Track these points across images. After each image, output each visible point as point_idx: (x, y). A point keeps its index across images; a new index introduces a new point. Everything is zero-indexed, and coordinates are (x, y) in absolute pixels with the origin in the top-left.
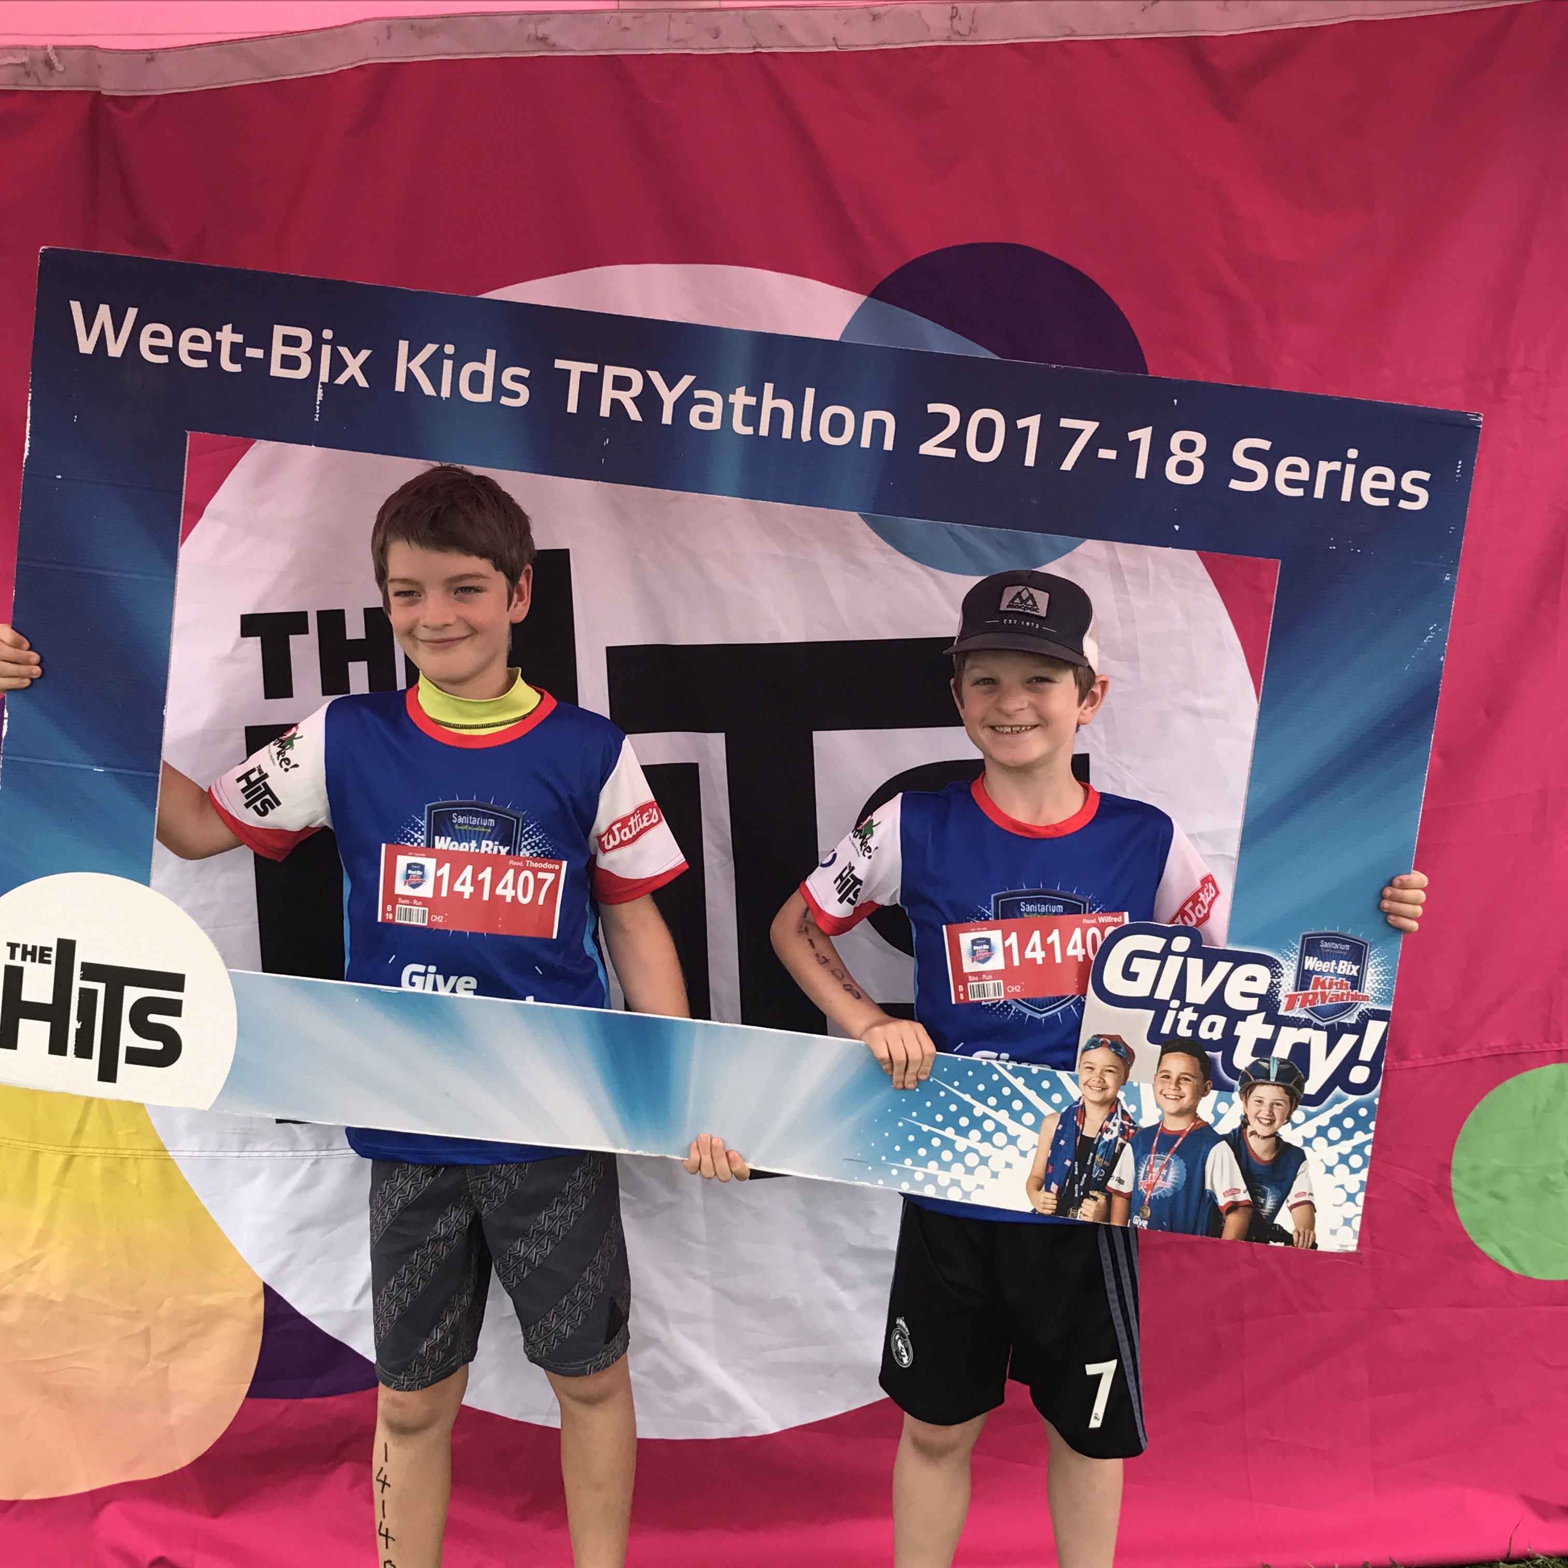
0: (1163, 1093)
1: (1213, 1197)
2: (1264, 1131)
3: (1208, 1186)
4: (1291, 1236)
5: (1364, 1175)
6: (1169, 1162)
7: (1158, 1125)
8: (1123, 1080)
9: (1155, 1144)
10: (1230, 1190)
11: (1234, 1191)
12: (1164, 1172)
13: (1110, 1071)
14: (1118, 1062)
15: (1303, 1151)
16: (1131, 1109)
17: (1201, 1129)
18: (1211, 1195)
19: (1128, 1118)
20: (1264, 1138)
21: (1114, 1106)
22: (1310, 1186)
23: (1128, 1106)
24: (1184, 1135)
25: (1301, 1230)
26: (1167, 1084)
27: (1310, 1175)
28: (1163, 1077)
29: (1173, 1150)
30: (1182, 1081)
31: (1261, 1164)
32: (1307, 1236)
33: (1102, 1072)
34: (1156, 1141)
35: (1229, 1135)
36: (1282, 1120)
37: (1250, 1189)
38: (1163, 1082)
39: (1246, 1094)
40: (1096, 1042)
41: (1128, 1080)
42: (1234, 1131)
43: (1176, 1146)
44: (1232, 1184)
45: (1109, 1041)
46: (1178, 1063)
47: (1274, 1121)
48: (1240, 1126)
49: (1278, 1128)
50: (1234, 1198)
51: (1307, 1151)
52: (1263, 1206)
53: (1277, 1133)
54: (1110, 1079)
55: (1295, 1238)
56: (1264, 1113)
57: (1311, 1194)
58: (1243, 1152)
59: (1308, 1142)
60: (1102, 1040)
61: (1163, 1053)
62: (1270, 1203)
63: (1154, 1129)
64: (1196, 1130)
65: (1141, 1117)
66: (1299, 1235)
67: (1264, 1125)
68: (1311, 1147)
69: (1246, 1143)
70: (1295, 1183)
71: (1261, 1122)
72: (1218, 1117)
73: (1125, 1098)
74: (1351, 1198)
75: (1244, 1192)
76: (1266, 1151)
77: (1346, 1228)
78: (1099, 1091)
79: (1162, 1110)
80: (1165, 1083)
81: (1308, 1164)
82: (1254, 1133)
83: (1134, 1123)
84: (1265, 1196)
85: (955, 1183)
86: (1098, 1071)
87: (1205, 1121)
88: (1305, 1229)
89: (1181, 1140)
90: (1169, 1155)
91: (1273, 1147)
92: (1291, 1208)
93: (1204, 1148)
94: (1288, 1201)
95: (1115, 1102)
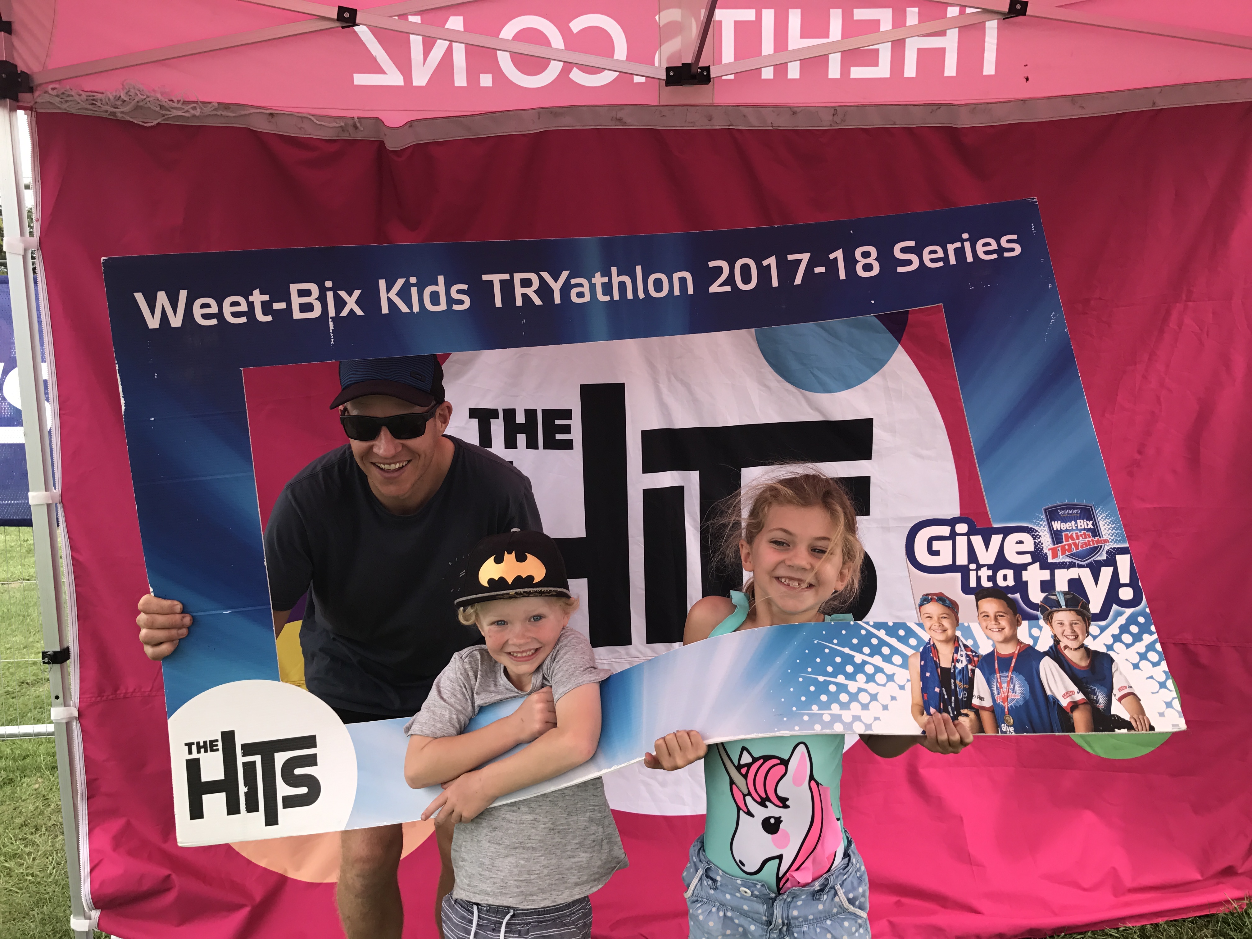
0: (988, 627)
1: (1056, 701)
2: (1074, 644)
3: (1049, 693)
4: (1129, 723)
5: (1164, 666)
6: (1012, 679)
7: (993, 652)
8: (956, 622)
9: (996, 666)
10: (1067, 693)
11: (1069, 694)
12: (1011, 686)
13: (945, 618)
14: (947, 611)
15: (1109, 655)
16: (969, 643)
17: (1026, 649)
18: (1053, 699)
19: (969, 649)
20: (1076, 649)
21: (956, 642)
22: (1127, 681)
23: (966, 640)
24: (1016, 656)
25: (1135, 716)
26: (989, 622)
27: (1122, 671)
28: (984, 616)
29: (1011, 669)
30: (999, 618)
31: (1082, 669)
32: (1142, 721)
33: (938, 619)
34: (996, 664)
35: (1048, 651)
36: (1083, 634)
37: (1082, 689)
38: (985, 620)
39: (1048, 619)
40: (926, 599)
41: (960, 622)
42: (1051, 647)
43: (1012, 665)
44: (1065, 688)
45: (936, 598)
46: (991, 606)
47: (1078, 636)
48: (1054, 643)
49: (1084, 640)
50: (1072, 698)
51: (1111, 653)
52: (1097, 701)
53: (1083, 644)
54: (946, 623)
55: (1134, 724)
56: (1068, 631)
57: (1130, 687)
58: (1066, 664)
59: (1110, 647)
60: (930, 597)
61: (977, 600)
62: (1101, 700)
63: (991, 655)
64: (1023, 651)
65: (978, 647)
66: (1136, 722)
67: (1072, 640)
68: (1113, 650)
69: (1064, 656)
70: (1114, 679)
71: (1068, 638)
72: (1036, 639)
73: (962, 635)
74: (1163, 685)
75: (1078, 693)
76: (1081, 659)
77: (1170, 710)
78: (941, 632)
79: (992, 640)
80: (987, 620)
81: (1117, 664)
82: (1066, 647)
83: (976, 653)
84: (1095, 694)
85: (857, 718)
86: (935, 618)
87: (1027, 643)
88: (1138, 715)
89: (1014, 660)
90: (1010, 673)
91: (1085, 655)
92: (1120, 699)
93: (1034, 663)
94: (1115, 695)
95: (956, 639)
